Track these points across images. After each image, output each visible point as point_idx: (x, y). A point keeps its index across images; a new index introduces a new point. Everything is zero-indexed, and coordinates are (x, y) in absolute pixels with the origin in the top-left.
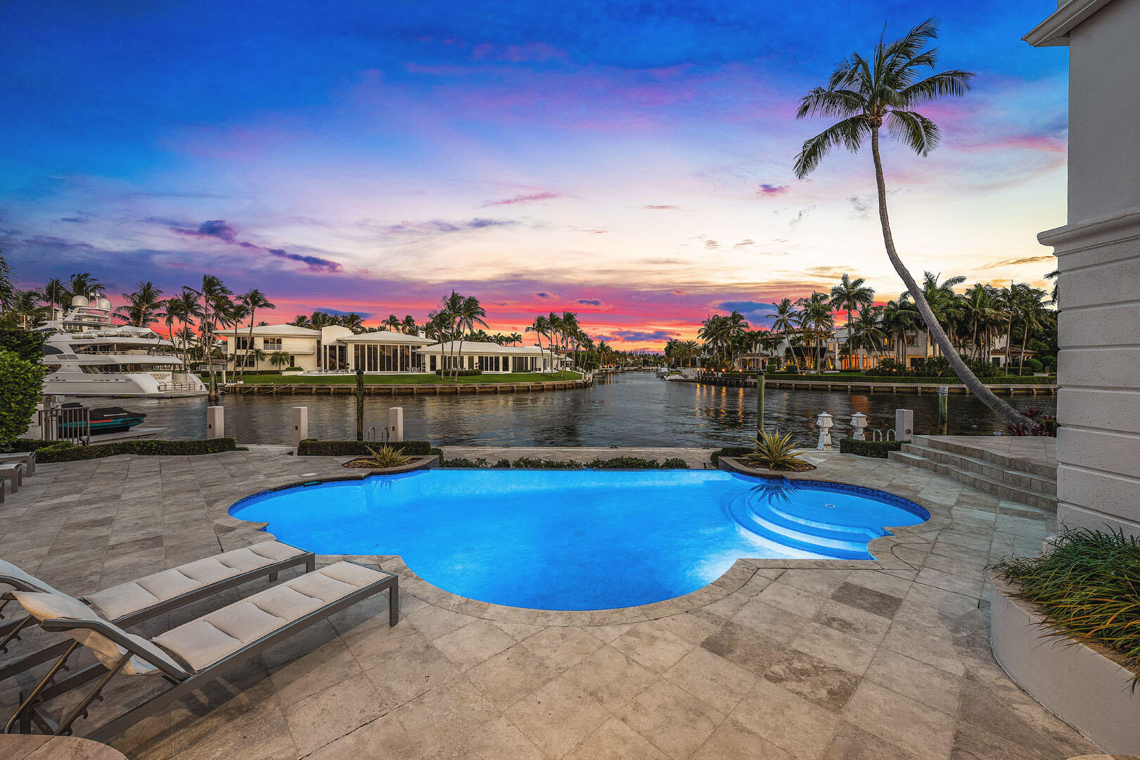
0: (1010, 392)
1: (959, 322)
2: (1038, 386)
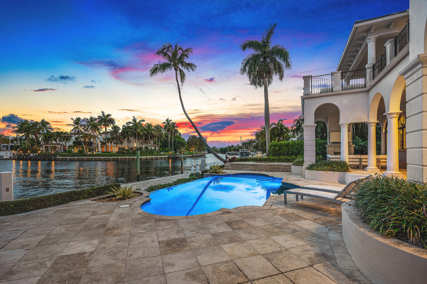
0: (158, 158)
1: (145, 135)
2: (164, 156)
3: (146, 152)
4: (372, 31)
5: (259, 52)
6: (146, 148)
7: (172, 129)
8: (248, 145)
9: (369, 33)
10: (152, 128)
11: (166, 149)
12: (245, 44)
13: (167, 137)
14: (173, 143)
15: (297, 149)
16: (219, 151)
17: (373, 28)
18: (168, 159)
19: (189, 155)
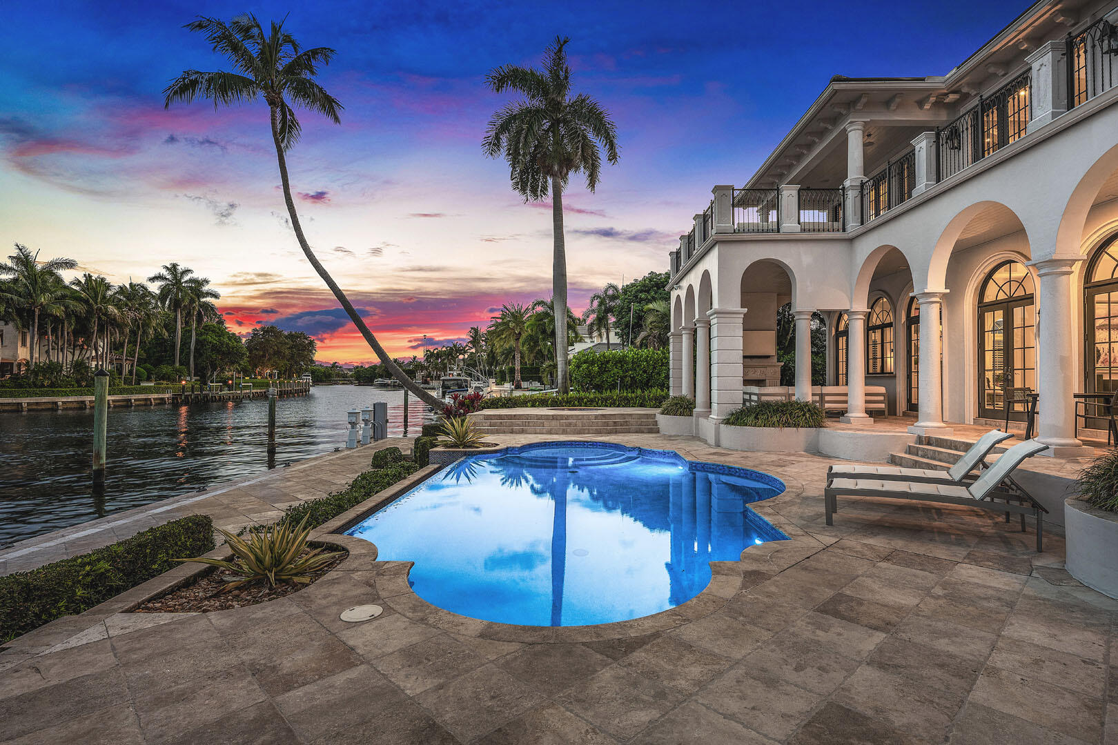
0: (131, 403)
1: (78, 318)
2: (156, 396)
3: (78, 382)
4: (859, 106)
5: (537, 103)
6: (79, 366)
7: (192, 301)
8: (444, 359)
9: (852, 110)
10: (110, 293)
11: (166, 369)
12: (502, 74)
13: (170, 326)
14: (192, 347)
15: (645, 372)
16: (351, 376)
17: (864, 100)
18: (176, 404)
19: (255, 391)
